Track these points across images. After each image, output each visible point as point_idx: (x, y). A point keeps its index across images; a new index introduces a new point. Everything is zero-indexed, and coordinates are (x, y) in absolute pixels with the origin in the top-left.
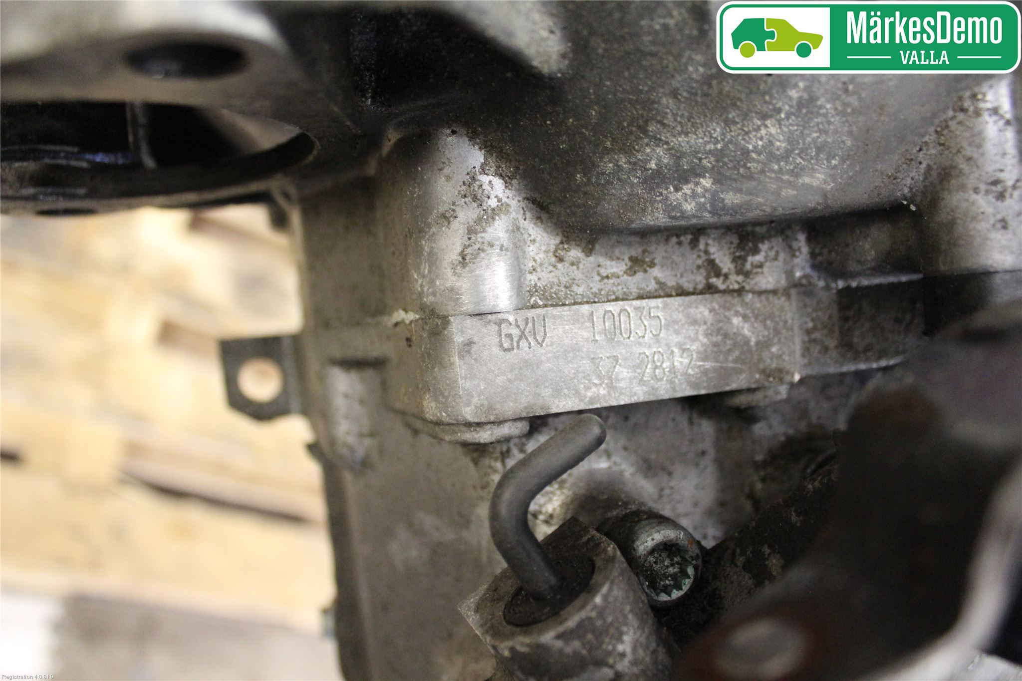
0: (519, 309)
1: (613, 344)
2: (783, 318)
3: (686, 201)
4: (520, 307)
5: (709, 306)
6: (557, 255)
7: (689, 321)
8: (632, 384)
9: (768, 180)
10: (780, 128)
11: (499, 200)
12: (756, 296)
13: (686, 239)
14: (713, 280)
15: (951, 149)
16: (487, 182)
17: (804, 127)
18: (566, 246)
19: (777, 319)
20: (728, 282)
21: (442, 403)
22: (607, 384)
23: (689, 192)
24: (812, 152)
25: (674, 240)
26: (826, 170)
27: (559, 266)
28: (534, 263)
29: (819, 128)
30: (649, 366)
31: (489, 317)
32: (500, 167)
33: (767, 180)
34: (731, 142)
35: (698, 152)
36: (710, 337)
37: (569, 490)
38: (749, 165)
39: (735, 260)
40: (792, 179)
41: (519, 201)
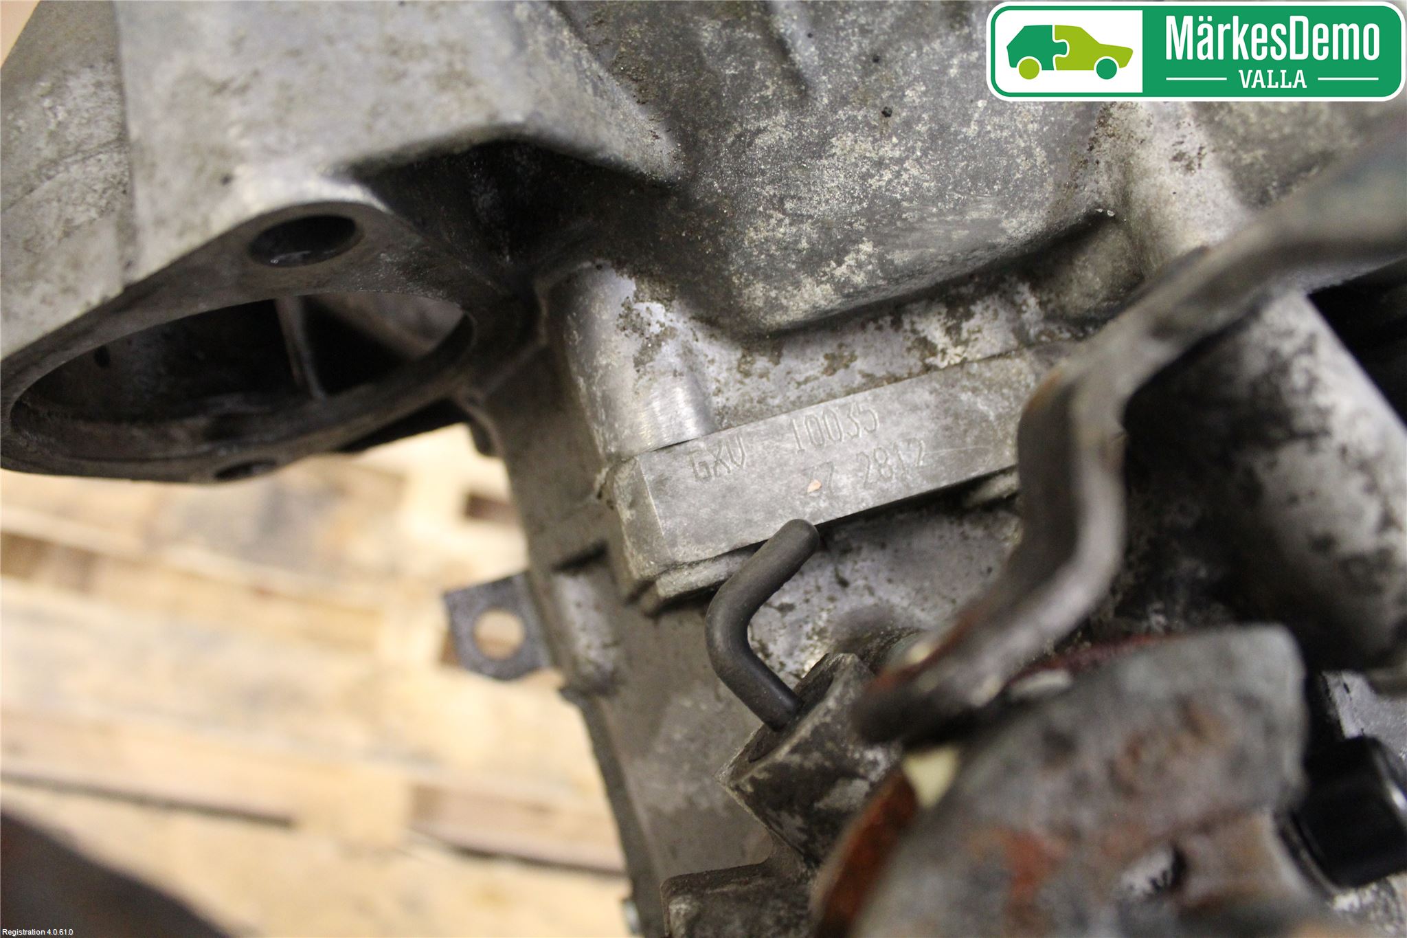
0: (710, 434)
1: (823, 450)
2: (1023, 383)
3: (854, 273)
4: (709, 431)
5: (927, 387)
6: (741, 370)
7: (908, 408)
8: (856, 490)
9: (933, 227)
10: (921, 167)
11: (662, 325)
12: (983, 364)
13: (886, 322)
14: (930, 360)
15: (1122, 138)
16: (645, 309)
17: (948, 160)
18: (749, 359)
19: (1016, 385)
20: (948, 358)
21: (648, 551)
22: (826, 495)
23: (853, 263)
24: (967, 183)
25: (871, 326)
26: (992, 198)
27: (747, 381)
28: (718, 384)
29: (963, 156)
30: (871, 467)
31: (677, 448)
32: (655, 291)
33: (930, 226)
34: (875, 196)
35: (846, 218)
36: (936, 420)
37: (831, 639)
38: (904, 216)
39: (948, 331)
40: (957, 218)
41: (685, 322)
